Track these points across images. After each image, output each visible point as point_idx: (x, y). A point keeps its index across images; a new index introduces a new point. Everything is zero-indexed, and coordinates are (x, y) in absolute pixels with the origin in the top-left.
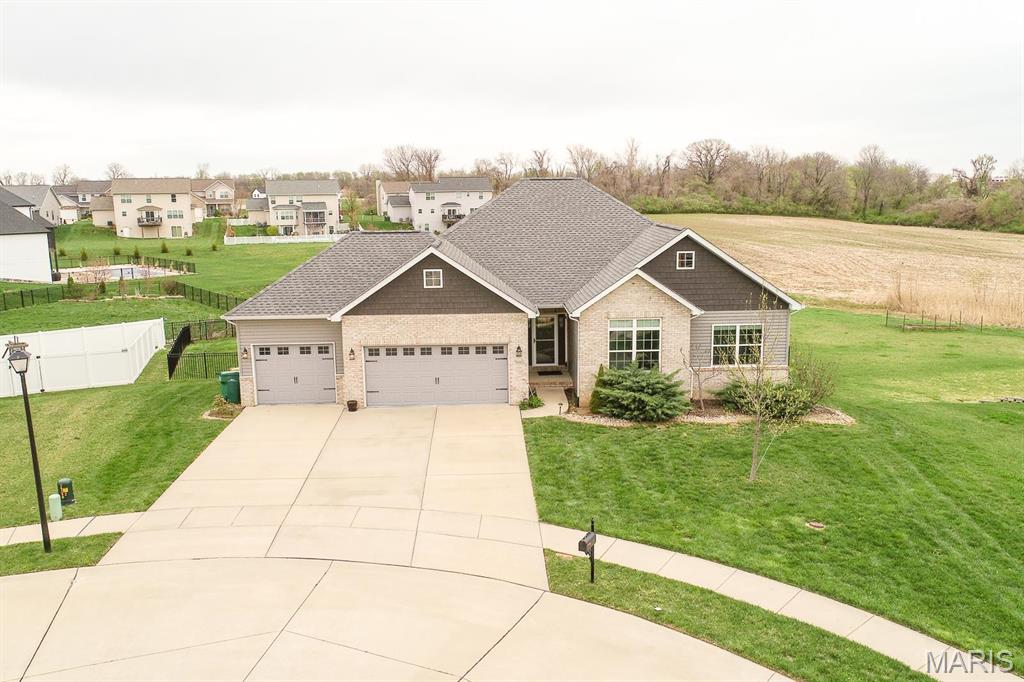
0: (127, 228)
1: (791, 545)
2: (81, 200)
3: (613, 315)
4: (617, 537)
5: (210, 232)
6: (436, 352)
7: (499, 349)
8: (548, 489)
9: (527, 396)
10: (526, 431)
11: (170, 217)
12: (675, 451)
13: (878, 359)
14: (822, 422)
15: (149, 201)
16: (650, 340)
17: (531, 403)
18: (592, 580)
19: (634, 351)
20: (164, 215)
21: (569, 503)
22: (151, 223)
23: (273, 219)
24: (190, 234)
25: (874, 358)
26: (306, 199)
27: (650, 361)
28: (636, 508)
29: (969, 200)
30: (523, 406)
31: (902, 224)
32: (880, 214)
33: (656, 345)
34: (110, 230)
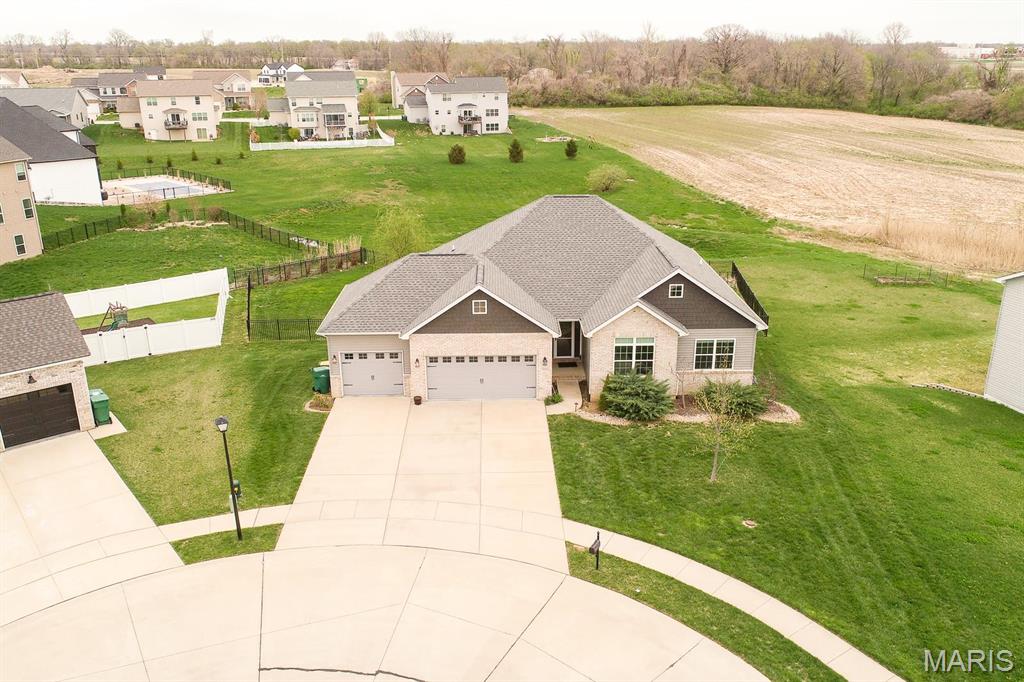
0: (154, 130)
1: (730, 541)
2: (102, 94)
3: (618, 336)
4: (614, 531)
5: (233, 134)
6: (481, 361)
7: (529, 358)
8: (567, 488)
9: (551, 394)
10: (550, 429)
11: (194, 119)
12: (660, 451)
13: (846, 322)
14: (774, 421)
15: (174, 103)
16: (646, 353)
17: (554, 400)
18: (597, 568)
19: (634, 360)
20: (189, 118)
21: (583, 502)
22: (178, 126)
23: (295, 122)
24: (215, 136)
25: (842, 320)
26: (326, 101)
27: (646, 368)
28: (628, 507)
29: (985, 94)
30: (549, 401)
31: (917, 117)
32: (895, 105)
33: (651, 356)
34: (138, 133)
